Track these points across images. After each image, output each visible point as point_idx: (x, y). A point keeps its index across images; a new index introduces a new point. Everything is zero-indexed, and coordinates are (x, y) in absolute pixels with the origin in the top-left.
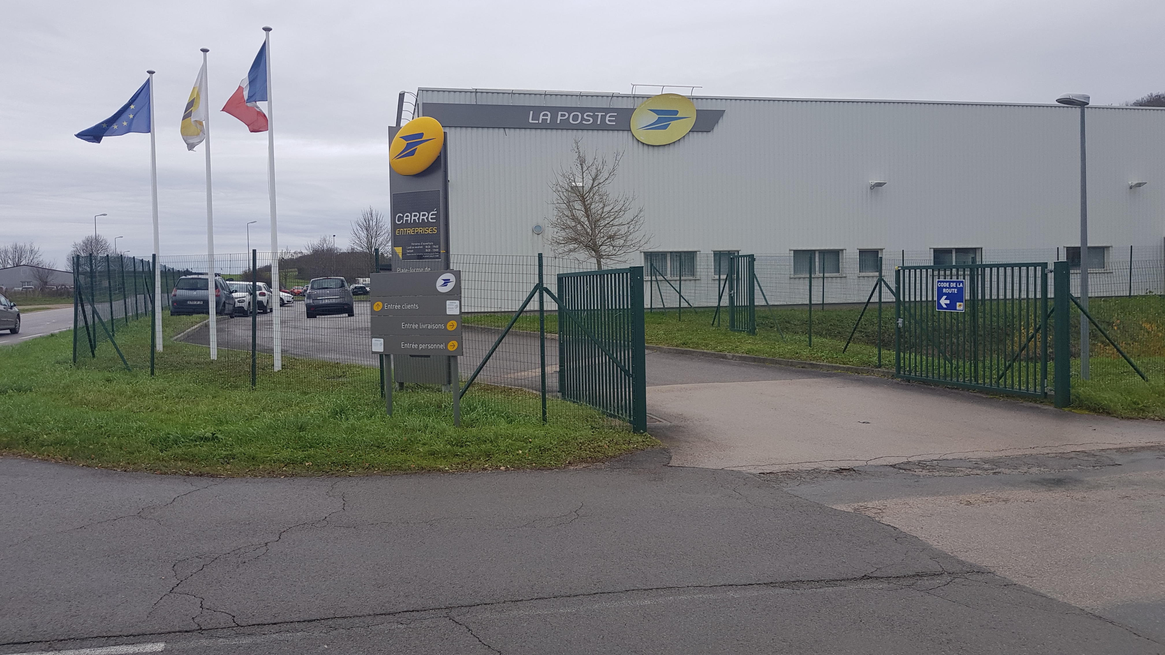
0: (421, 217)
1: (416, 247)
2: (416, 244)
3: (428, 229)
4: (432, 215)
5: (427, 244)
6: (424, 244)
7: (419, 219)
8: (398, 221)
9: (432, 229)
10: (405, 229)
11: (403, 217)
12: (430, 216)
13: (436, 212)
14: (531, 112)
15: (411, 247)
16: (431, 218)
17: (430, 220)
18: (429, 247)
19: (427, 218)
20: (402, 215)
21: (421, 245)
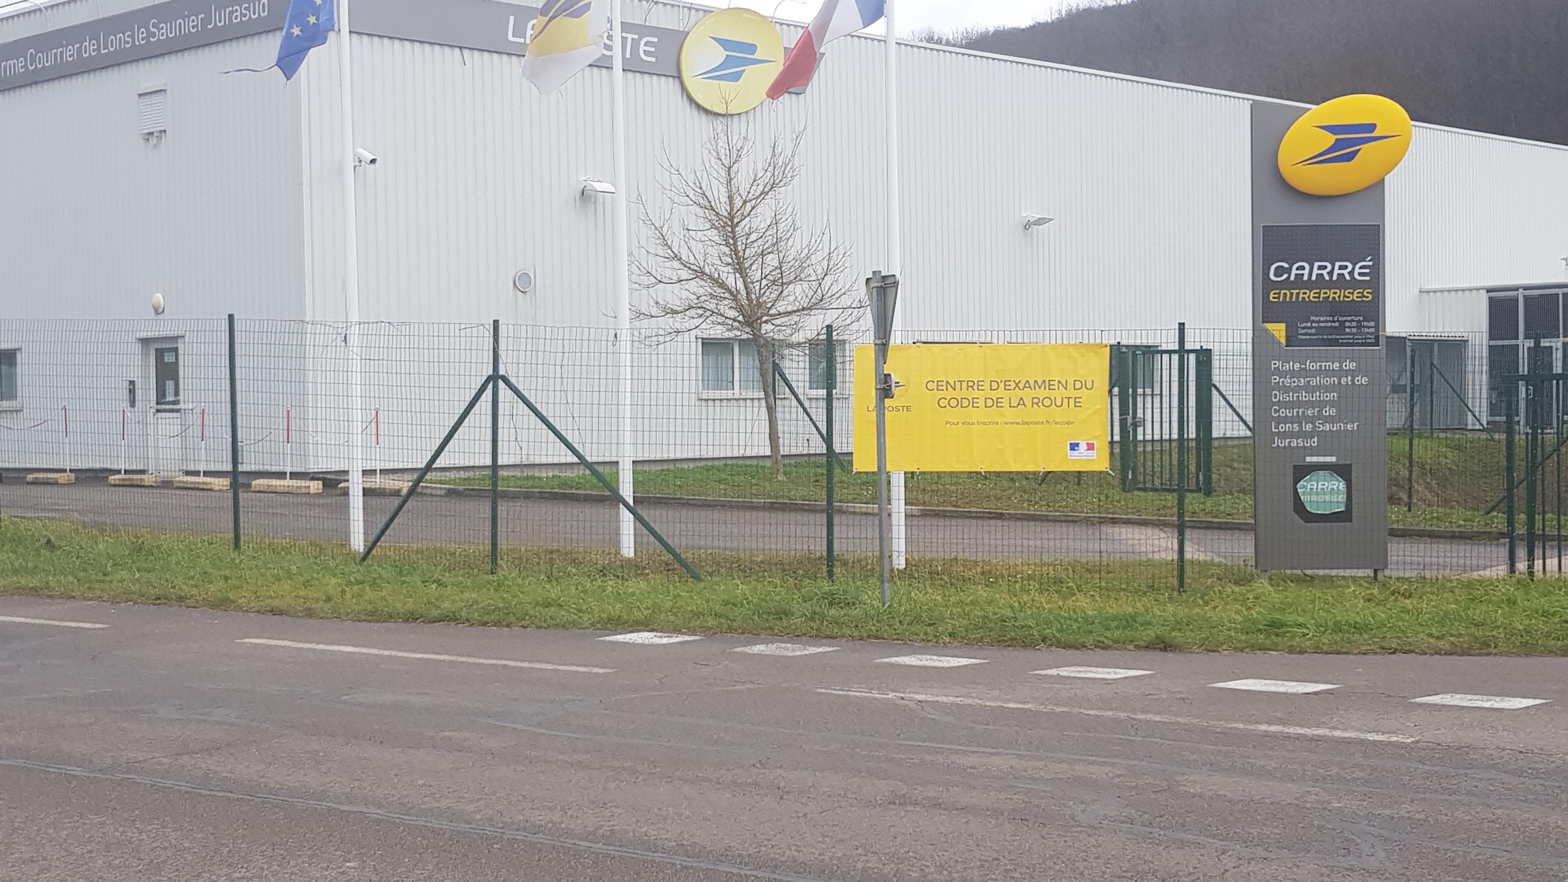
0: (1337, 271)
1: (1322, 325)
2: (1322, 319)
3: (1352, 294)
4: (1361, 268)
5: (1349, 318)
6: (1341, 319)
7: (1331, 273)
8: (1276, 275)
9: (1362, 293)
10: (1295, 292)
11: (1290, 269)
12: (1358, 271)
13: (1371, 263)
14: (512, 18)
15: (1309, 324)
16: (1360, 274)
17: (1357, 276)
18: (1354, 324)
19: (1351, 273)
20: (1286, 265)
21: (1334, 321)
